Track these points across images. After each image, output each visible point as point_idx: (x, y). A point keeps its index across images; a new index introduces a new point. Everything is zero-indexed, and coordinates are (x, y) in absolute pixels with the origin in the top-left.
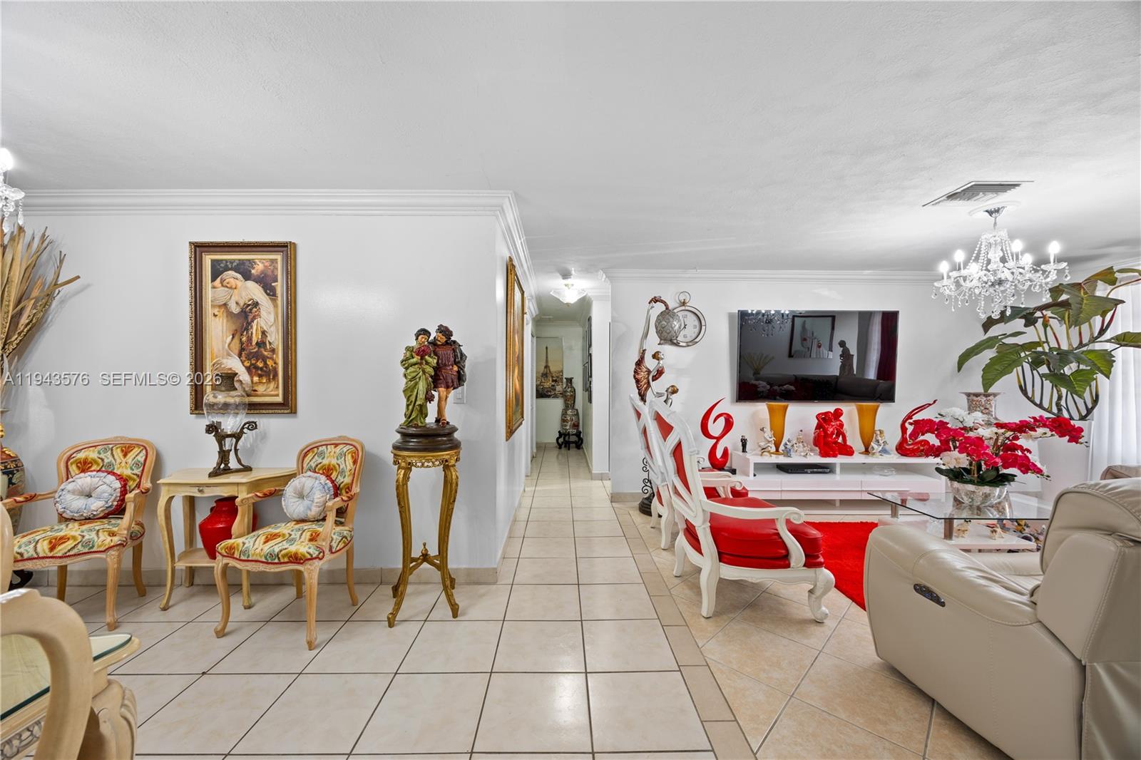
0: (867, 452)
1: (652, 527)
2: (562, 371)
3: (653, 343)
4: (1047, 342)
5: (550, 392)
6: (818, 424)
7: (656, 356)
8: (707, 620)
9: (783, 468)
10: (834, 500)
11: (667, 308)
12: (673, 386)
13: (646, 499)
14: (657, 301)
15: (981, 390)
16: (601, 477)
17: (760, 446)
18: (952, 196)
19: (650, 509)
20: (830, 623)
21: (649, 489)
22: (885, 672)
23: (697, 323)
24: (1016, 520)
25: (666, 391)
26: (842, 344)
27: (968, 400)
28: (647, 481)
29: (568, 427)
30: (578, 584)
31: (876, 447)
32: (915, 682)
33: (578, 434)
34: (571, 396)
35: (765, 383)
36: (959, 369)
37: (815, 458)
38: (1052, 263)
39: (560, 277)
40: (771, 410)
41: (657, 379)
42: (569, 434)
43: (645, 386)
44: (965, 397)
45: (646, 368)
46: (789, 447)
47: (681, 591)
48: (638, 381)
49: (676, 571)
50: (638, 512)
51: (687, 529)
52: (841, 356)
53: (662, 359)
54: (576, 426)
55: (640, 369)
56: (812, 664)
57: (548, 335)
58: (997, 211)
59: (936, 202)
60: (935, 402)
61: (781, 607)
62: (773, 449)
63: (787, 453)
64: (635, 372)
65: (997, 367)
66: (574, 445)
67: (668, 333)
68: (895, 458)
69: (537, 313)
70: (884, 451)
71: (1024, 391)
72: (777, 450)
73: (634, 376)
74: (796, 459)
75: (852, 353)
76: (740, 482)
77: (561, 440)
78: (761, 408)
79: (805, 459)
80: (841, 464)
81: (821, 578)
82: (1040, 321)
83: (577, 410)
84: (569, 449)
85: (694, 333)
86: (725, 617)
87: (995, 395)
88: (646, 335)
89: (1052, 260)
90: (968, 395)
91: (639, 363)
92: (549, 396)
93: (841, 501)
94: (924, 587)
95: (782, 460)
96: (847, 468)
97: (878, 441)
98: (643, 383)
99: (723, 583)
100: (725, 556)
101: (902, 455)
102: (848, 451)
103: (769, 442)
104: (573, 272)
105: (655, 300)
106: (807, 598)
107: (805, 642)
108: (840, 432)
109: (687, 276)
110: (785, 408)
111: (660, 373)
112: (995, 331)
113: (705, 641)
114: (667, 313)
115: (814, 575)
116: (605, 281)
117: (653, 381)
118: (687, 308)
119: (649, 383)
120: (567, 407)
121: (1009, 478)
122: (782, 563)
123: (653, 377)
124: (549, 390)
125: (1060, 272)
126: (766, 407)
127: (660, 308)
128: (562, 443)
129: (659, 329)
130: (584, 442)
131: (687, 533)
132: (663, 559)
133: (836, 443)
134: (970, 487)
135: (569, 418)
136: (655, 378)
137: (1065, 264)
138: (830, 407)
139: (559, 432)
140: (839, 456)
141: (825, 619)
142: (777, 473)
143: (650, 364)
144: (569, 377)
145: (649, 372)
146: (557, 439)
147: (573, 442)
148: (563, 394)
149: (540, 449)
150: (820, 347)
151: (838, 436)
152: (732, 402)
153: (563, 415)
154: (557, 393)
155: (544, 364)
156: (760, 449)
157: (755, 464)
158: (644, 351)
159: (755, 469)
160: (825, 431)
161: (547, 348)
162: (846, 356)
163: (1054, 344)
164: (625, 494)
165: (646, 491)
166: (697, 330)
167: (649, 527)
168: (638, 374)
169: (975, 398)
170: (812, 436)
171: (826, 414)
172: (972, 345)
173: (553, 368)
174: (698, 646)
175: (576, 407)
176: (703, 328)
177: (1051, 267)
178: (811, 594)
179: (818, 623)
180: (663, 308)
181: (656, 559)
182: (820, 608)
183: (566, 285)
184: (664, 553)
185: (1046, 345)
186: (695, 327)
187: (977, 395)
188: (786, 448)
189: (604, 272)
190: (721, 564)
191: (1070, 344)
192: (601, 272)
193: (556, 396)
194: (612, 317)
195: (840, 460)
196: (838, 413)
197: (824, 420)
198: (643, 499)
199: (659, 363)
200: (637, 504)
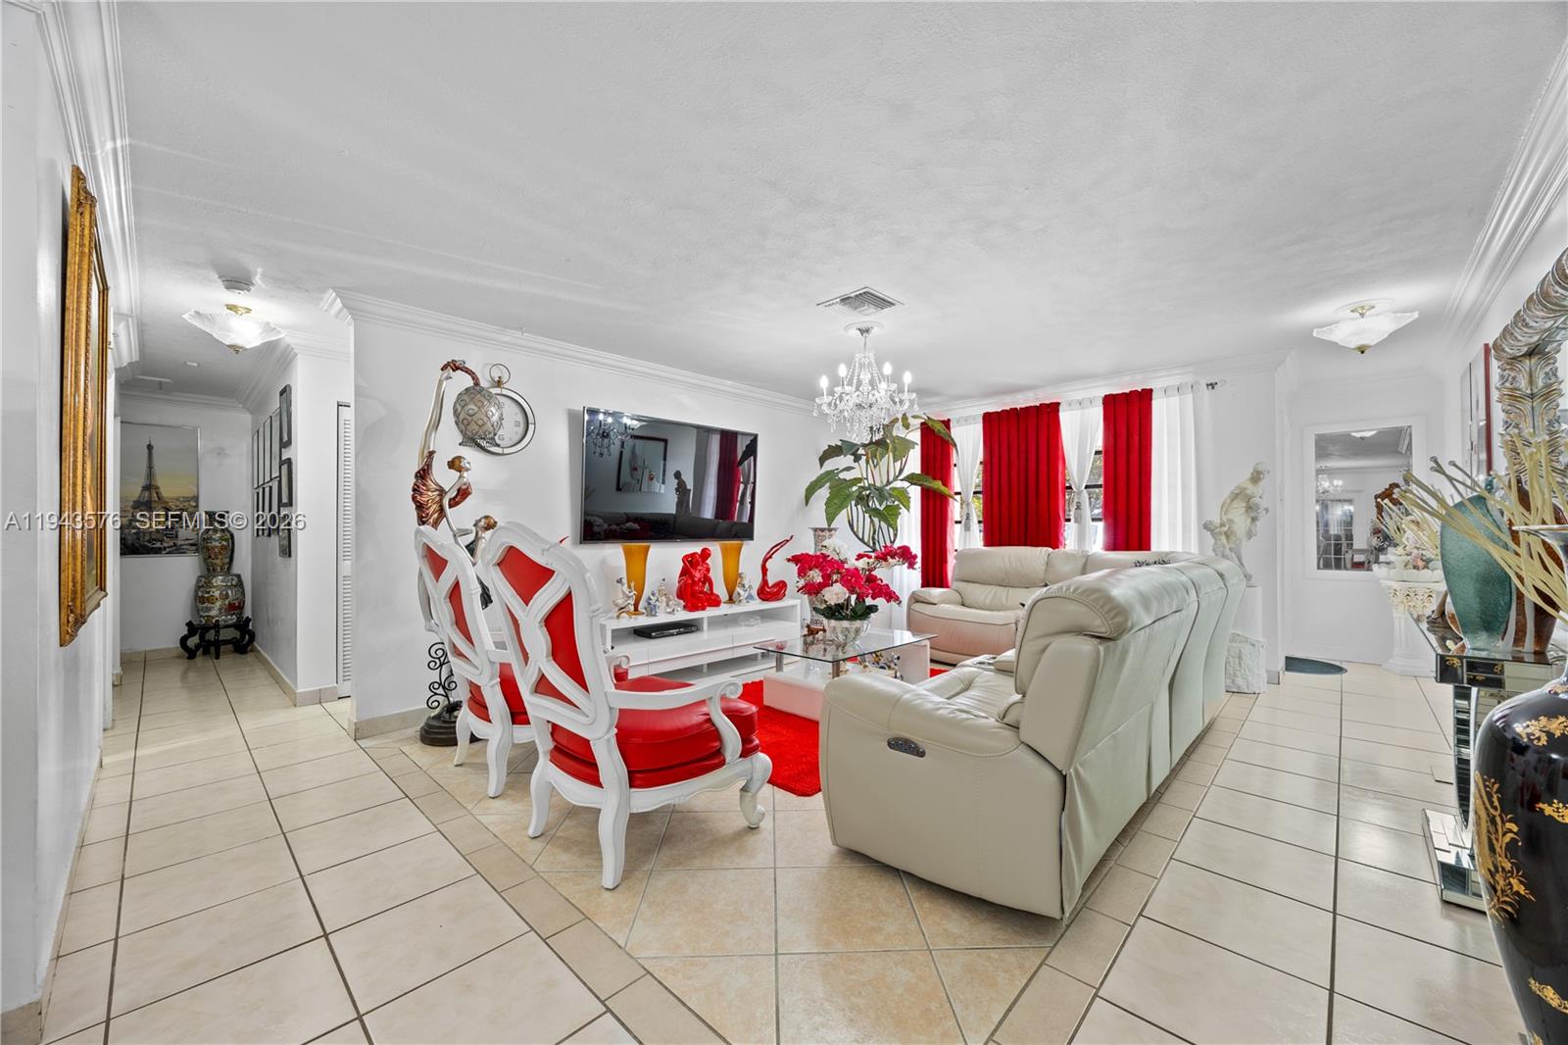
0: (731, 600)
1: (457, 766)
2: (196, 499)
3: (448, 442)
4: (867, 479)
5: (162, 541)
6: (683, 568)
7: (455, 464)
8: (615, 894)
9: (644, 633)
10: (702, 666)
11: (477, 384)
12: (486, 517)
13: (433, 718)
14: (457, 368)
15: (826, 526)
16: (319, 698)
17: (617, 605)
18: (845, 300)
19: (455, 733)
20: (766, 825)
21: (441, 699)
22: (846, 861)
23: (520, 418)
24: (875, 652)
25: (475, 525)
26: (678, 475)
27: (815, 535)
28: (436, 686)
29: (213, 613)
30: (326, 936)
31: (742, 592)
32: (882, 861)
33: (243, 626)
34: (223, 548)
35: (601, 521)
36: (807, 503)
37: (683, 615)
38: (906, 393)
39: (221, 285)
40: (628, 554)
41: (457, 504)
42: (217, 626)
43: (436, 515)
44: (812, 533)
45: (437, 485)
46: (652, 602)
47: (553, 861)
48: (420, 507)
49: (536, 828)
50: (420, 744)
51: (556, 747)
52: (677, 490)
53: (467, 470)
54: (236, 607)
55: (424, 485)
56: (775, 892)
57: (154, 419)
58: (867, 331)
59: (828, 304)
60: (791, 538)
61: (703, 825)
62: (632, 608)
63: (651, 610)
64: (414, 490)
65: (836, 501)
66: (230, 647)
67: (480, 426)
68: (757, 605)
69: (136, 358)
70: (750, 597)
71: (851, 526)
72: (636, 609)
73: (414, 498)
74: (662, 618)
75: (688, 487)
76: (627, 657)
77: (193, 642)
78: (613, 554)
79: (672, 616)
80: (709, 618)
81: (757, 765)
82: (864, 458)
83: (239, 576)
84: (217, 657)
85: (517, 433)
86: (638, 875)
87: (835, 529)
88: (435, 424)
89: (906, 389)
90: (815, 530)
91: (423, 474)
92: (157, 551)
93: (709, 665)
94: (900, 739)
95: (643, 621)
96: (715, 622)
97: (743, 586)
98: (431, 510)
99: (638, 821)
100: (638, 775)
101: (764, 600)
102: (715, 602)
103: (629, 597)
104: (257, 280)
105: (454, 366)
106: (738, 802)
107: (753, 863)
108: (707, 580)
109: (506, 339)
110: (647, 549)
111: (463, 493)
112: (830, 465)
113: (627, 931)
114: (475, 391)
115: (750, 765)
116: (337, 316)
117: (450, 507)
118: (505, 392)
119: (441, 510)
120: (209, 571)
121: (873, 609)
122: (716, 761)
123: (450, 500)
124: (159, 536)
125: (912, 402)
126: (621, 550)
127: (463, 381)
128: (198, 647)
129: (461, 417)
130: (258, 637)
131: (560, 757)
132: (498, 815)
133: (702, 592)
134: (845, 624)
135: (217, 594)
136: (454, 503)
137: (914, 395)
138: (696, 548)
139: (189, 624)
140: (708, 608)
141: (760, 821)
142: (635, 641)
143: (444, 477)
144: (218, 509)
145: (442, 492)
146: (183, 641)
147: (226, 642)
148: (201, 546)
149: (134, 665)
150: (652, 479)
151: (704, 583)
152: (574, 544)
153: (198, 587)
154: (179, 543)
155: (142, 481)
156: (617, 609)
157: (613, 631)
158: (431, 454)
159: (613, 637)
160: (692, 577)
161: (150, 447)
162: (681, 489)
163: (871, 482)
164: (387, 720)
165: (436, 704)
166: (521, 430)
167: (451, 766)
168: (421, 494)
169: (821, 533)
170: (676, 585)
171: (693, 555)
172: (814, 478)
173: (169, 489)
174: (620, 947)
175: (236, 570)
176: (531, 427)
177: (906, 396)
178: (744, 794)
179: (752, 829)
180: (470, 383)
181: (485, 820)
182: (755, 808)
183: (230, 307)
184: (497, 803)
185: (866, 481)
186: (517, 424)
187: (822, 530)
188: (650, 604)
189: (338, 295)
190: (633, 790)
191: (882, 482)
192: (331, 295)
193: (177, 550)
194: (356, 386)
195: (710, 612)
196: (706, 554)
197: (692, 563)
198: (429, 718)
199: (460, 477)
200: (415, 730)
